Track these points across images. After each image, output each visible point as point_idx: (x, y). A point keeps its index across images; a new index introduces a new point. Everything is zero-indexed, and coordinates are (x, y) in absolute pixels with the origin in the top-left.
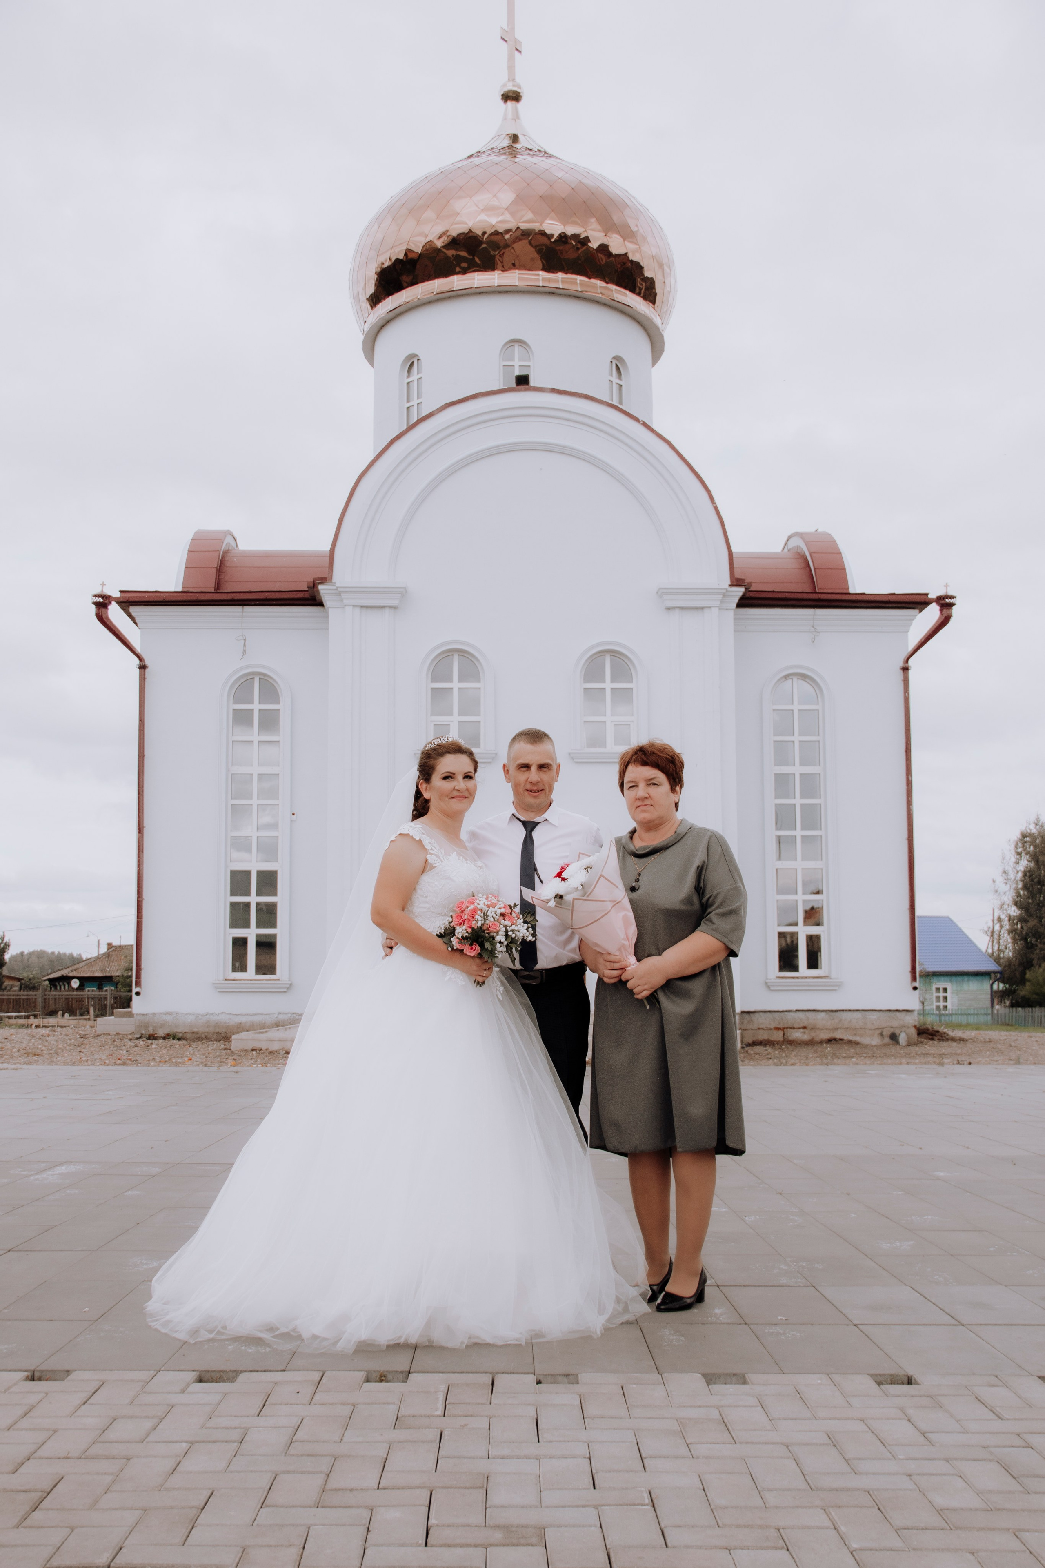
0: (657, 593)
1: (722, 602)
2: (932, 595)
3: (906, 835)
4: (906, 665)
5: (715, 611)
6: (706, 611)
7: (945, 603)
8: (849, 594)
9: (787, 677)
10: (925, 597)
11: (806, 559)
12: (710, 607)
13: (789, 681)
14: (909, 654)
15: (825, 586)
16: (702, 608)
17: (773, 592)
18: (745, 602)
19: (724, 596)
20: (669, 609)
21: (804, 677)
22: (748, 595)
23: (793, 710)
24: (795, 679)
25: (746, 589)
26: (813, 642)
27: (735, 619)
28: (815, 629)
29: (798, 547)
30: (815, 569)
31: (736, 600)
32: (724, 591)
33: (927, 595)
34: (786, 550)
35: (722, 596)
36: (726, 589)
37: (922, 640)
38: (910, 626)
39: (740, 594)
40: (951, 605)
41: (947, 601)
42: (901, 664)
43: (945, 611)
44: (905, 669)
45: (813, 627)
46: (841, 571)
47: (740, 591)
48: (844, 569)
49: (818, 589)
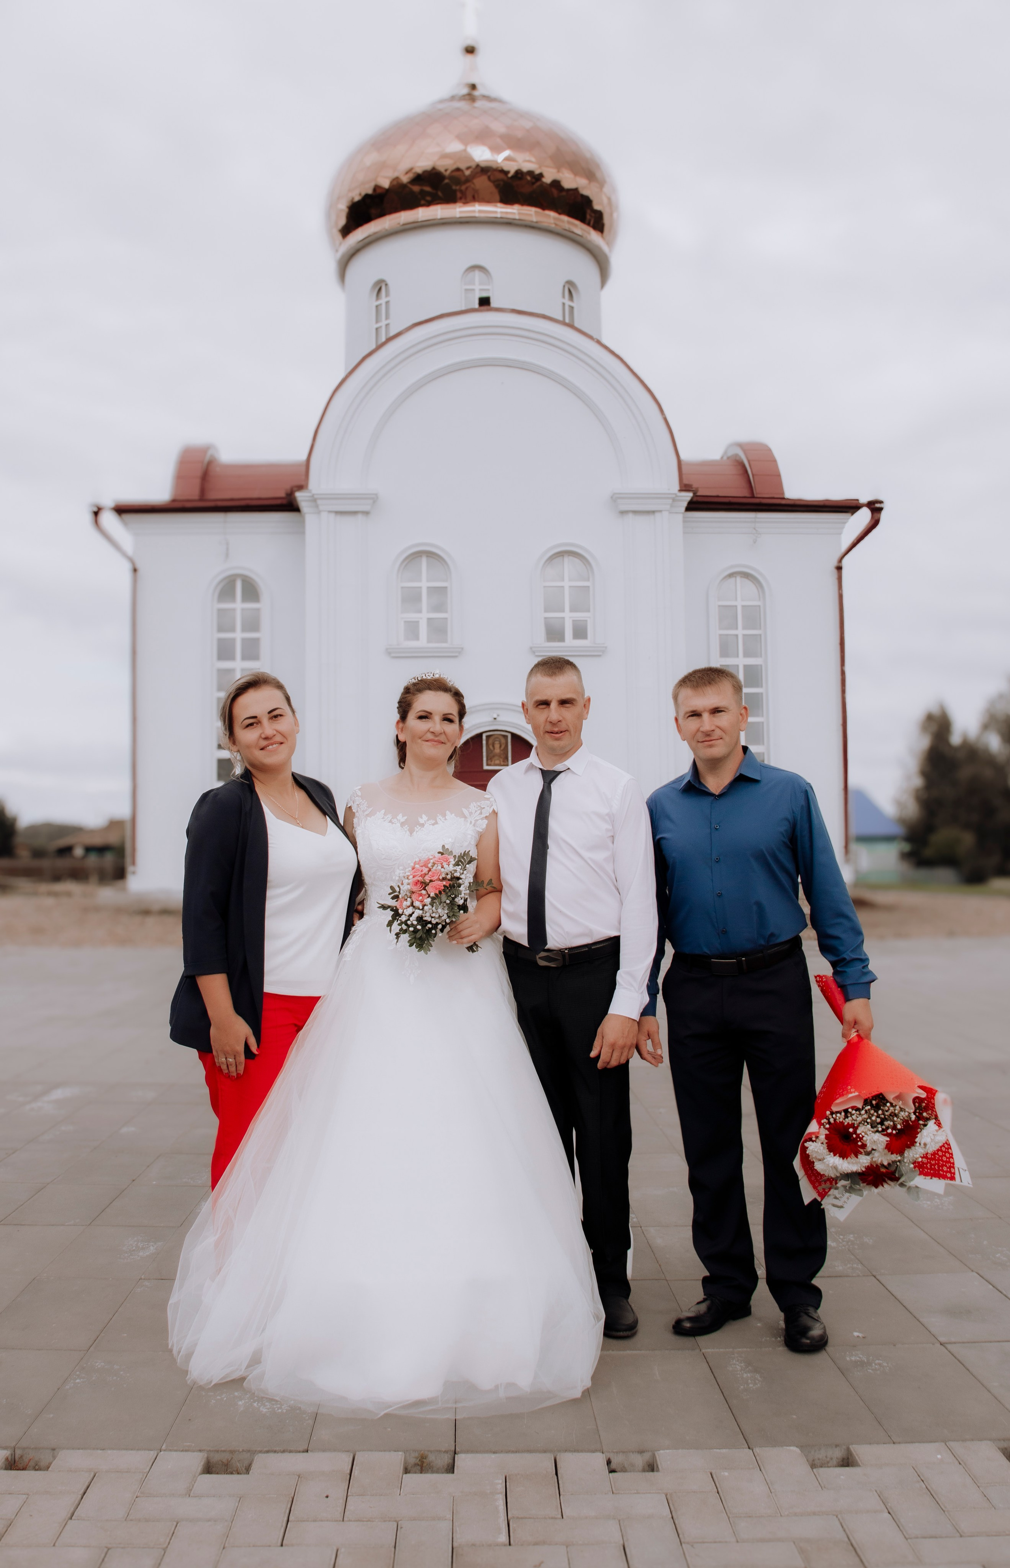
0: (612, 497)
1: (672, 506)
2: (864, 500)
3: (840, 721)
4: (840, 565)
5: (665, 514)
6: (657, 515)
7: (875, 508)
8: (784, 498)
9: (731, 575)
10: (857, 502)
11: (744, 466)
12: (660, 511)
13: (732, 580)
14: (843, 555)
15: (763, 492)
16: (653, 512)
17: (718, 497)
18: (694, 506)
19: (674, 500)
20: (623, 513)
21: (746, 575)
22: (695, 499)
23: (736, 606)
24: (738, 579)
25: (694, 494)
26: (755, 542)
27: (684, 522)
28: (757, 531)
29: (737, 455)
30: (753, 475)
31: (685, 504)
32: (674, 496)
33: (858, 500)
34: (725, 458)
35: (670, 501)
36: (676, 494)
37: (854, 541)
38: (843, 528)
39: (689, 499)
40: (881, 509)
41: (878, 505)
42: (835, 563)
43: (876, 515)
44: (839, 568)
45: (755, 529)
46: (776, 477)
47: (688, 496)
48: (779, 476)
49: (756, 494)
